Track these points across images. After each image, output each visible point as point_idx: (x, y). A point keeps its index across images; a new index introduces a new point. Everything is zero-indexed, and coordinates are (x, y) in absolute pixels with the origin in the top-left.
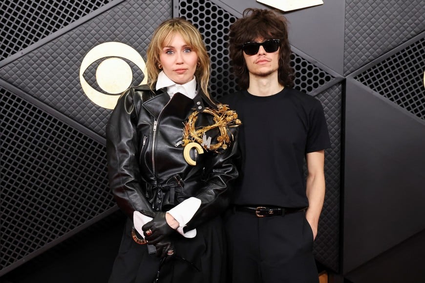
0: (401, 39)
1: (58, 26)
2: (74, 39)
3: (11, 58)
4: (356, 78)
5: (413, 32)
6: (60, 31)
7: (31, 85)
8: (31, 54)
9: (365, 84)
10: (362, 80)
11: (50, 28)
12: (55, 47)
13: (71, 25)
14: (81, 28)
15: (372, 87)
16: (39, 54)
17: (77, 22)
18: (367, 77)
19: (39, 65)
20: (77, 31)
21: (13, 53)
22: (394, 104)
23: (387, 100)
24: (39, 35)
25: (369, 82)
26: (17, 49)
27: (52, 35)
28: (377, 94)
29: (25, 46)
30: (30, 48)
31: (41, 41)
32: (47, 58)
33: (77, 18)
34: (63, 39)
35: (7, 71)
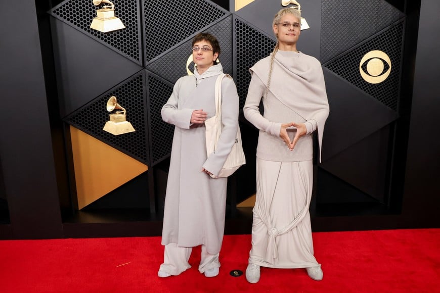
0: (349, 47)
1: (175, 43)
2: (183, 49)
3: (153, 60)
4: (326, 67)
5: (354, 43)
6: (176, 45)
7: (163, 73)
8: (162, 58)
9: (330, 69)
10: (329, 68)
11: (171, 44)
12: (174, 53)
13: (182, 42)
14: (187, 43)
15: (334, 71)
16: (166, 57)
17: (185, 40)
18: (331, 66)
19: (166, 63)
20: (185, 45)
21: (154, 57)
22: (345, 80)
23: (341, 78)
24: (166, 48)
25: (333, 68)
26: (156, 55)
27: (173, 47)
28: (336, 75)
29: (159, 54)
30: (162, 54)
31: (167, 51)
32: (170, 59)
33: (184, 38)
34: (177, 49)
35: (151, 66)
